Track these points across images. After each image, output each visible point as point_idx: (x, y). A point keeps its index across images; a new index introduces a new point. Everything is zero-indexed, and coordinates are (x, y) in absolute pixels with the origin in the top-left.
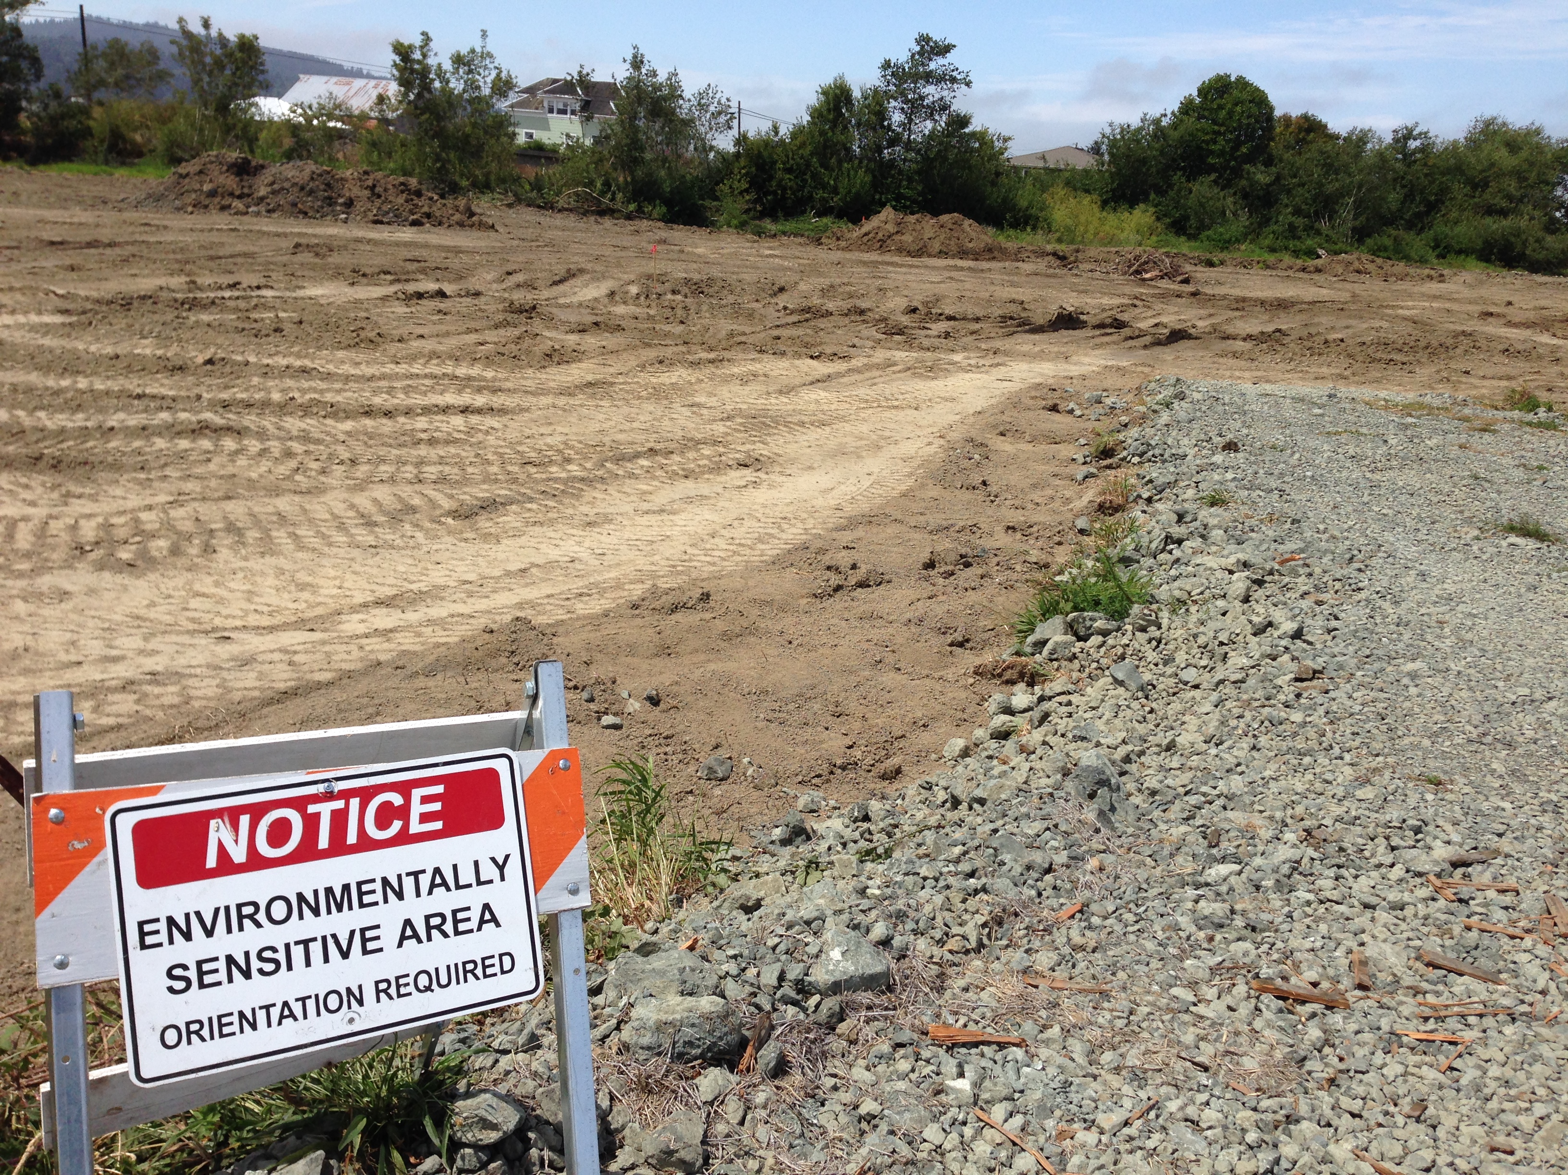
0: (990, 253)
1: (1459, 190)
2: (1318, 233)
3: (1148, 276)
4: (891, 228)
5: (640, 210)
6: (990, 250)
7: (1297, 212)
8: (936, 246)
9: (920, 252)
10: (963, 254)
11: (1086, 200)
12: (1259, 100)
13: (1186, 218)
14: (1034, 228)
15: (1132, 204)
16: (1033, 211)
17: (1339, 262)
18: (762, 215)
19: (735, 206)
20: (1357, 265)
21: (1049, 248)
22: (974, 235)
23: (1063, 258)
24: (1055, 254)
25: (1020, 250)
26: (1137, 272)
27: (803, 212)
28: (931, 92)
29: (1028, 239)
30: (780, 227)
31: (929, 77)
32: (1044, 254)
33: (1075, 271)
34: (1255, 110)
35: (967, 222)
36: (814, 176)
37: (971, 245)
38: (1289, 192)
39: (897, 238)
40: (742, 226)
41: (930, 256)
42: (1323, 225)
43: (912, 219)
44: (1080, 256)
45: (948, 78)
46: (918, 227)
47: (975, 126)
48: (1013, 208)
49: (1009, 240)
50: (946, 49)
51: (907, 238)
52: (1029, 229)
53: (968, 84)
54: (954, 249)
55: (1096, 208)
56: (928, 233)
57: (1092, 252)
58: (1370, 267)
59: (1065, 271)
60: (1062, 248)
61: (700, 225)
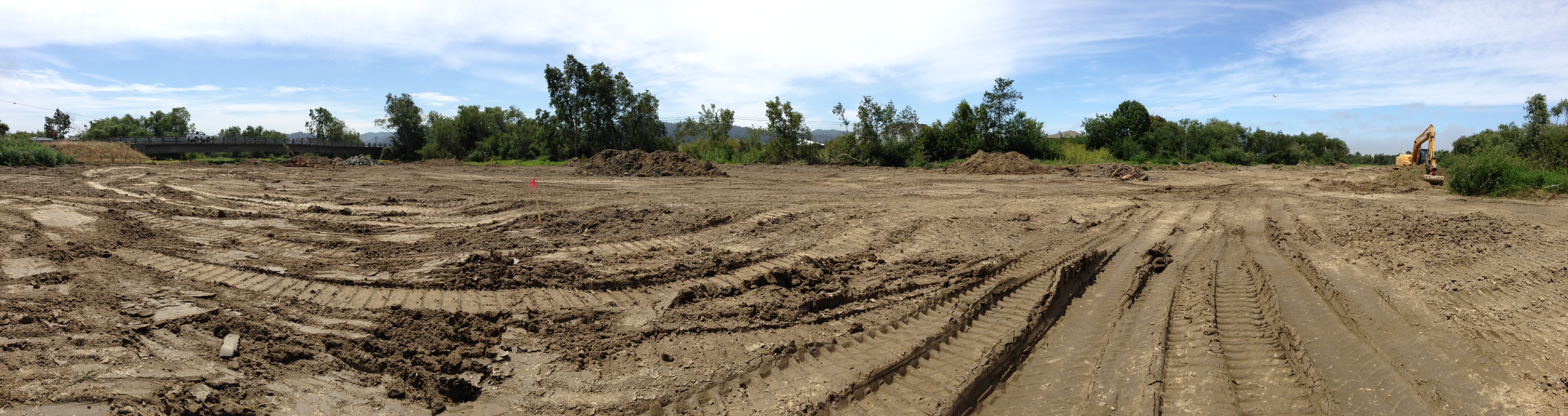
0: (1032, 170)
1: (1214, 140)
2: (1177, 156)
3: (1124, 177)
4: (980, 160)
5: (871, 162)
6: (1032, 169)
7: (1165, 148)
8: (1004, 168)
9: (996, 172)
10: (1017, 171)
11: (1080, 147)
12: (1143, 109)
13: (1122, 152)
14: (1058, 159)
15: (1098, 148)
16: (1056, 152)
17: (1201, 165)
18: (932, 160)
19: (920, 156)
20: (1208, 166)
21: (1064, 166)
22: (1023, 161)
23: (1072, 170)
24: (1067, 169)
25: (1049, 168)
26: (1116, 175)
27: (952, 157)
28: (1006, 103)
29: (1055, 164)
30: (940, 165)
31: (1005, 96)
32: (1061, 169)
33: (1079, 178)
34: (1141, 112)
35: (1019, 155)
36: (957, 142)
37: (1021, 167)
38: (1160, 141)
39: (983, 165)
40: (922, 165)
41: (1001, 173)
42: (1177, 153)
43: (992, 155)
44: (1080, 169)
45: (1012, 96)
46: (995, 159)
47: (1028, 117)
48: (1048, 151)
49: (1044, 165)
50: (1011, 83)
51: (989, 165)
52: (1055, 159)
53: (1021, 98)
54: (1013, 169)
55: (1084, 150)
56: (1000, 162)
57: (1086, 167)
58: (1213, 167)
59: (1072, 178)
60: (1070, 166)
61: (904, 167)
